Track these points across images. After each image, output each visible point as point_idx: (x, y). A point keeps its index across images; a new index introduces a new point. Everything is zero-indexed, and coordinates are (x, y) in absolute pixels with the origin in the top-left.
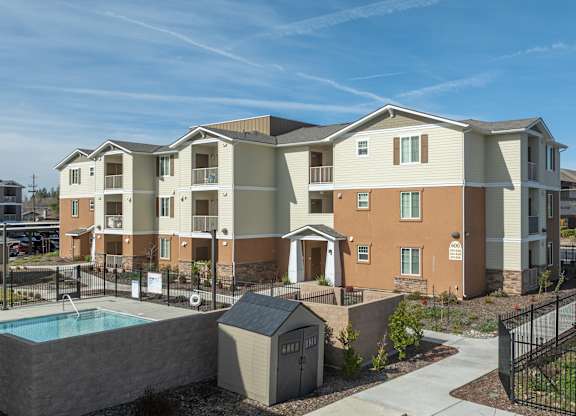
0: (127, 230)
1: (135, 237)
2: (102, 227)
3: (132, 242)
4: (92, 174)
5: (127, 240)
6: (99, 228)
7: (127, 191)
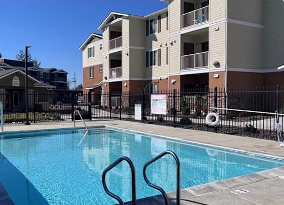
0: (125, 77)
1: (131, 82)
2: (108, 78)
3: (128, 86)
4: (101, 48)
5: (125, 84)
6: (106, 78)
7: (125, 48)
